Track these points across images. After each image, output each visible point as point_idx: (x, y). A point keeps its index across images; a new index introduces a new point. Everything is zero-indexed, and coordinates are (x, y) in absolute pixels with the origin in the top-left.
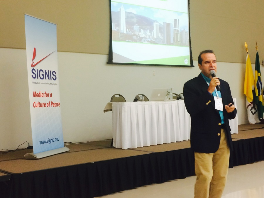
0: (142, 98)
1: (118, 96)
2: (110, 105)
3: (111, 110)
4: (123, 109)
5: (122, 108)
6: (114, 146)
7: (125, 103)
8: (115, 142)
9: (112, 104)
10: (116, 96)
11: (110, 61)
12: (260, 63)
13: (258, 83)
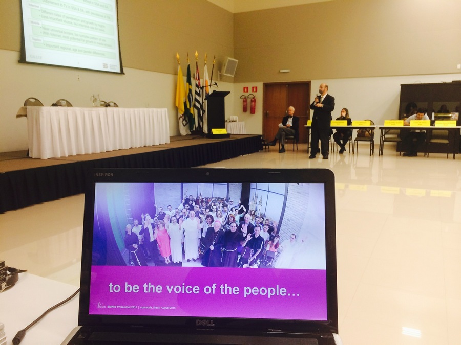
0: (64, 103)
1: (34, 100)
2: (24, 109)
3: (26, 116)
4: (41, 114)
5: (39, 113)
6: (30, 156)
7: (42, 107)
8: (32, 152)
9: (26, 108)
10: (30, 100)
11: (22, 60)
12: (192, 75)
13: (189, 96)
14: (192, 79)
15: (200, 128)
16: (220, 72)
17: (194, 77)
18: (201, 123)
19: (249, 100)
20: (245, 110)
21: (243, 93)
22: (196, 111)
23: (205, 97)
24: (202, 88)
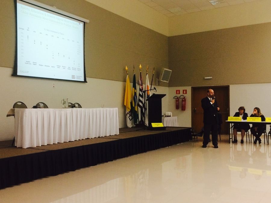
0: (42, 105)
1: (20, 104)
2: (13, 110)
3: (14, 115)
4: (24, 114)
6: (15, 145)
7: (26, 109)
8: (17, 142)
10: (18, 103)
11: (15, 74)
12: (137, 82)
13: (134, 97)
14: (137, 84)
15: (142, 122)
16: (158, 79)
17: (138, 83)
18: (143, 118)
19: (180, 100)
20: (177, 107)
21: (175, 95)
22: (139, 109)
23: (146, 99)
24: (144, 92)
